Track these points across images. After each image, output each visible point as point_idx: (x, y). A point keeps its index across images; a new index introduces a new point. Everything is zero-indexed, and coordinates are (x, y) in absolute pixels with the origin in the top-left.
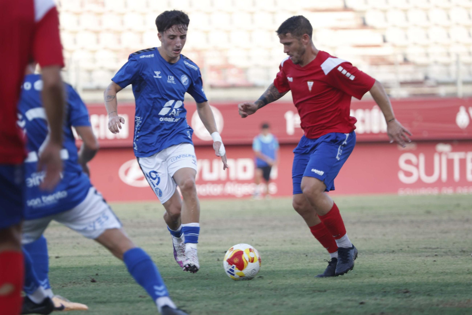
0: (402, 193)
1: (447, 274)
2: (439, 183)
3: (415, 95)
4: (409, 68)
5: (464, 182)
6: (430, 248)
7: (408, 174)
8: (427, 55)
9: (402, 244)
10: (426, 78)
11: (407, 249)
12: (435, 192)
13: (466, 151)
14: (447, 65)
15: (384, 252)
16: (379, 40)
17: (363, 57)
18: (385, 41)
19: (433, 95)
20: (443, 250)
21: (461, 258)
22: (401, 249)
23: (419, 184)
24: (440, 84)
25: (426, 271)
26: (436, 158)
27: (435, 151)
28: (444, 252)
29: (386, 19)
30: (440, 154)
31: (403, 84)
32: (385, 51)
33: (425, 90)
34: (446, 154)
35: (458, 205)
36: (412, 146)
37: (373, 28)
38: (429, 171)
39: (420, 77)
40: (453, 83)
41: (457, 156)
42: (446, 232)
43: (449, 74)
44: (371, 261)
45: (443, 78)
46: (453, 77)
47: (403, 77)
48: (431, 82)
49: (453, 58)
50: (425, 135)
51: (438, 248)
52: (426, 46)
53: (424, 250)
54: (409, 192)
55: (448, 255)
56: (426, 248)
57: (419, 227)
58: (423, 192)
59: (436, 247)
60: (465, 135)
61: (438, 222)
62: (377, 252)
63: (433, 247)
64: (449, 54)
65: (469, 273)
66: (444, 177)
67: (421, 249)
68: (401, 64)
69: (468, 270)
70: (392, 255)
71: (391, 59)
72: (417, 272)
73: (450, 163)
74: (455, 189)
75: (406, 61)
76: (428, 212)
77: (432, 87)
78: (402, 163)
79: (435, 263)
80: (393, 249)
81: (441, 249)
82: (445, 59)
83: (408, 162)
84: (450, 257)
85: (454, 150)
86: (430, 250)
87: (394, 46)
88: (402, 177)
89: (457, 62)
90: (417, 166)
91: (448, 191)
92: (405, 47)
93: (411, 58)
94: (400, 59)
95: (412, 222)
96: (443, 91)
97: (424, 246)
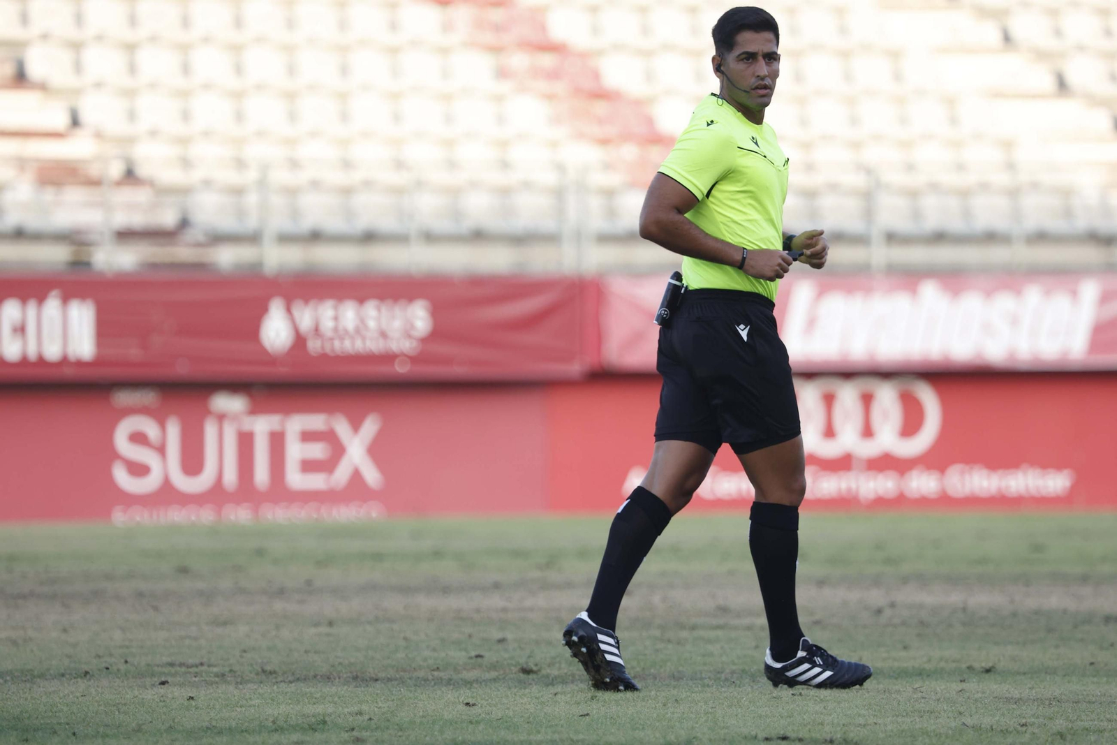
0: (120, 517)
1: (220, 733)
2: (217, 495)
3: (154, 266)
4: (140, 196)
5: (279, 491)
6: (181, 665)
7: (138, 470)
8: (186, 163)
9: (111, 655)
10: (184, 224)
11: (123, 667)
12: (206, 516)
13: (287, 411)
14: (238, 191)
15: (63, 675)
16: (60, 120)
17: (21, 163)
18: (75, 122)
19: (200, 266)
20: (215, 670)
21: (261, 691)
22: (107, 668)
23: (167, 495)
24: (218, 239)
25: (168, 725)
26: (210, 430)
27: (207, 412)
28: (217, 675)
29: (78, 68)
30: (221, 418)
31: (126, 236)
32: (77, 148)
33: (182, 252)
34: (235, 418)
35: (260, 552)
36: (148, 398)
37: (43, 87)
38: (192, 463)
39: (168, 218)
40: (253, 238)
41: (262, 426)
42: (225, 623)
43: (241, 213)
44: (26, 699)
45: (227, 223)
46: (251, 224)
47: (122, 219)
48: (194, 234)
49: (251, 176)
50: (182, 369)
51: (202, 664)
52: (183, 141)
53: (166, 670)
54: (142, 517)
55: (226, 682)
56: (172, 665)
57: (156, 609)
58: (176, 516)
59: (197, 661)
60: (282, 371)
61: (208, 596)
62: (42, 676)
63: (191, 661)
64: (240, 164)
65: (276, 730)
66: (231, 477)
67: (158, 666)
68: (119, 183)
69: (274, 722)
70: (82, 684)
71: (94, 171)
72: (143, 727)
73: (246, 441)
74: (256, 510)
75: (130, 176)
76: (184, 571)
77: (198, 245)
78: (121, 441)
79: (193, 703)
80: (86, 668)
81: (209, 666)
82: (230, 177)
83: (138, 438)
84: (231, 688)
85: (254, 411)
86: (183, 669)
87: (99, 135)
88: (121, 476)
89: (262, 184)
90: (161, 450)
91: (240, 515)
92: (130, 140)
93: (143, 171)
94: (115, 170)
95: (140, 595)
96: (226, 257)
97: (165, 659)
